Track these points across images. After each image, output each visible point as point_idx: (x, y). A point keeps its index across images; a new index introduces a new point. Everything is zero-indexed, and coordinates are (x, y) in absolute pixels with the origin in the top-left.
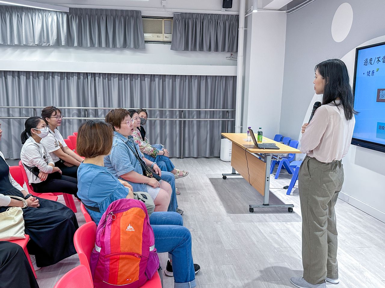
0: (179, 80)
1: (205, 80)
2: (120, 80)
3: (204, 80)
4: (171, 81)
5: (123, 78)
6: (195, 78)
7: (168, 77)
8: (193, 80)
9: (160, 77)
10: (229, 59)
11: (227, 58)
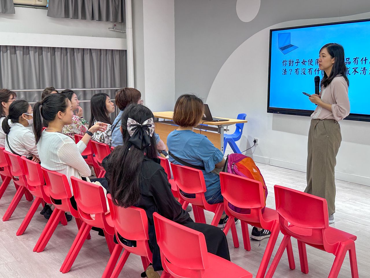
0: (59, 53)
1: (89, 54)
3: (87, 54)
4: (49, 54)
6: (78, 51)
7: (46, 49)
8: (75, 54)
9: (35, 50)
10: (112, 30)
11: (110, 29)
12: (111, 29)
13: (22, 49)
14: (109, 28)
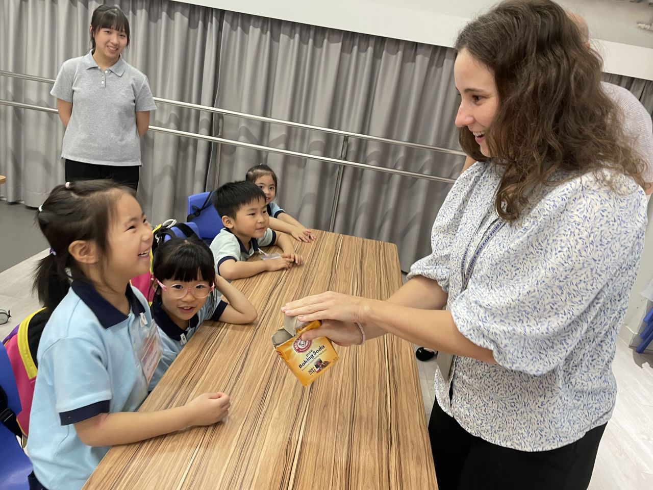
2: (347, 53)
5: (356, 48)
10: (645, 29)
11: (640, 25)
12: (643, 26)
13: (430, 52)
14: (638, 23)
